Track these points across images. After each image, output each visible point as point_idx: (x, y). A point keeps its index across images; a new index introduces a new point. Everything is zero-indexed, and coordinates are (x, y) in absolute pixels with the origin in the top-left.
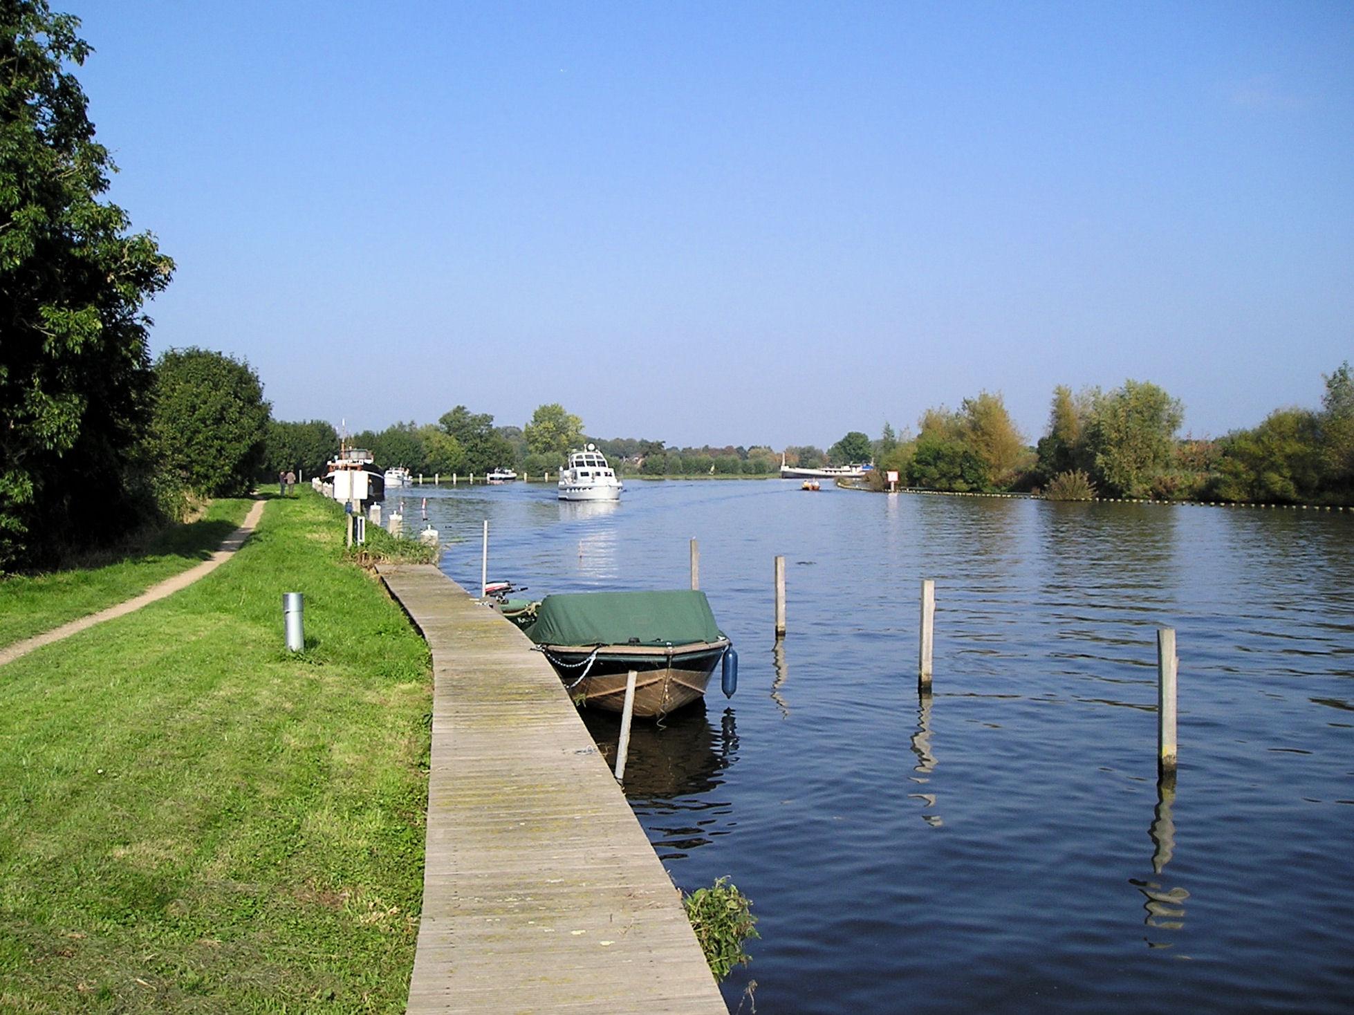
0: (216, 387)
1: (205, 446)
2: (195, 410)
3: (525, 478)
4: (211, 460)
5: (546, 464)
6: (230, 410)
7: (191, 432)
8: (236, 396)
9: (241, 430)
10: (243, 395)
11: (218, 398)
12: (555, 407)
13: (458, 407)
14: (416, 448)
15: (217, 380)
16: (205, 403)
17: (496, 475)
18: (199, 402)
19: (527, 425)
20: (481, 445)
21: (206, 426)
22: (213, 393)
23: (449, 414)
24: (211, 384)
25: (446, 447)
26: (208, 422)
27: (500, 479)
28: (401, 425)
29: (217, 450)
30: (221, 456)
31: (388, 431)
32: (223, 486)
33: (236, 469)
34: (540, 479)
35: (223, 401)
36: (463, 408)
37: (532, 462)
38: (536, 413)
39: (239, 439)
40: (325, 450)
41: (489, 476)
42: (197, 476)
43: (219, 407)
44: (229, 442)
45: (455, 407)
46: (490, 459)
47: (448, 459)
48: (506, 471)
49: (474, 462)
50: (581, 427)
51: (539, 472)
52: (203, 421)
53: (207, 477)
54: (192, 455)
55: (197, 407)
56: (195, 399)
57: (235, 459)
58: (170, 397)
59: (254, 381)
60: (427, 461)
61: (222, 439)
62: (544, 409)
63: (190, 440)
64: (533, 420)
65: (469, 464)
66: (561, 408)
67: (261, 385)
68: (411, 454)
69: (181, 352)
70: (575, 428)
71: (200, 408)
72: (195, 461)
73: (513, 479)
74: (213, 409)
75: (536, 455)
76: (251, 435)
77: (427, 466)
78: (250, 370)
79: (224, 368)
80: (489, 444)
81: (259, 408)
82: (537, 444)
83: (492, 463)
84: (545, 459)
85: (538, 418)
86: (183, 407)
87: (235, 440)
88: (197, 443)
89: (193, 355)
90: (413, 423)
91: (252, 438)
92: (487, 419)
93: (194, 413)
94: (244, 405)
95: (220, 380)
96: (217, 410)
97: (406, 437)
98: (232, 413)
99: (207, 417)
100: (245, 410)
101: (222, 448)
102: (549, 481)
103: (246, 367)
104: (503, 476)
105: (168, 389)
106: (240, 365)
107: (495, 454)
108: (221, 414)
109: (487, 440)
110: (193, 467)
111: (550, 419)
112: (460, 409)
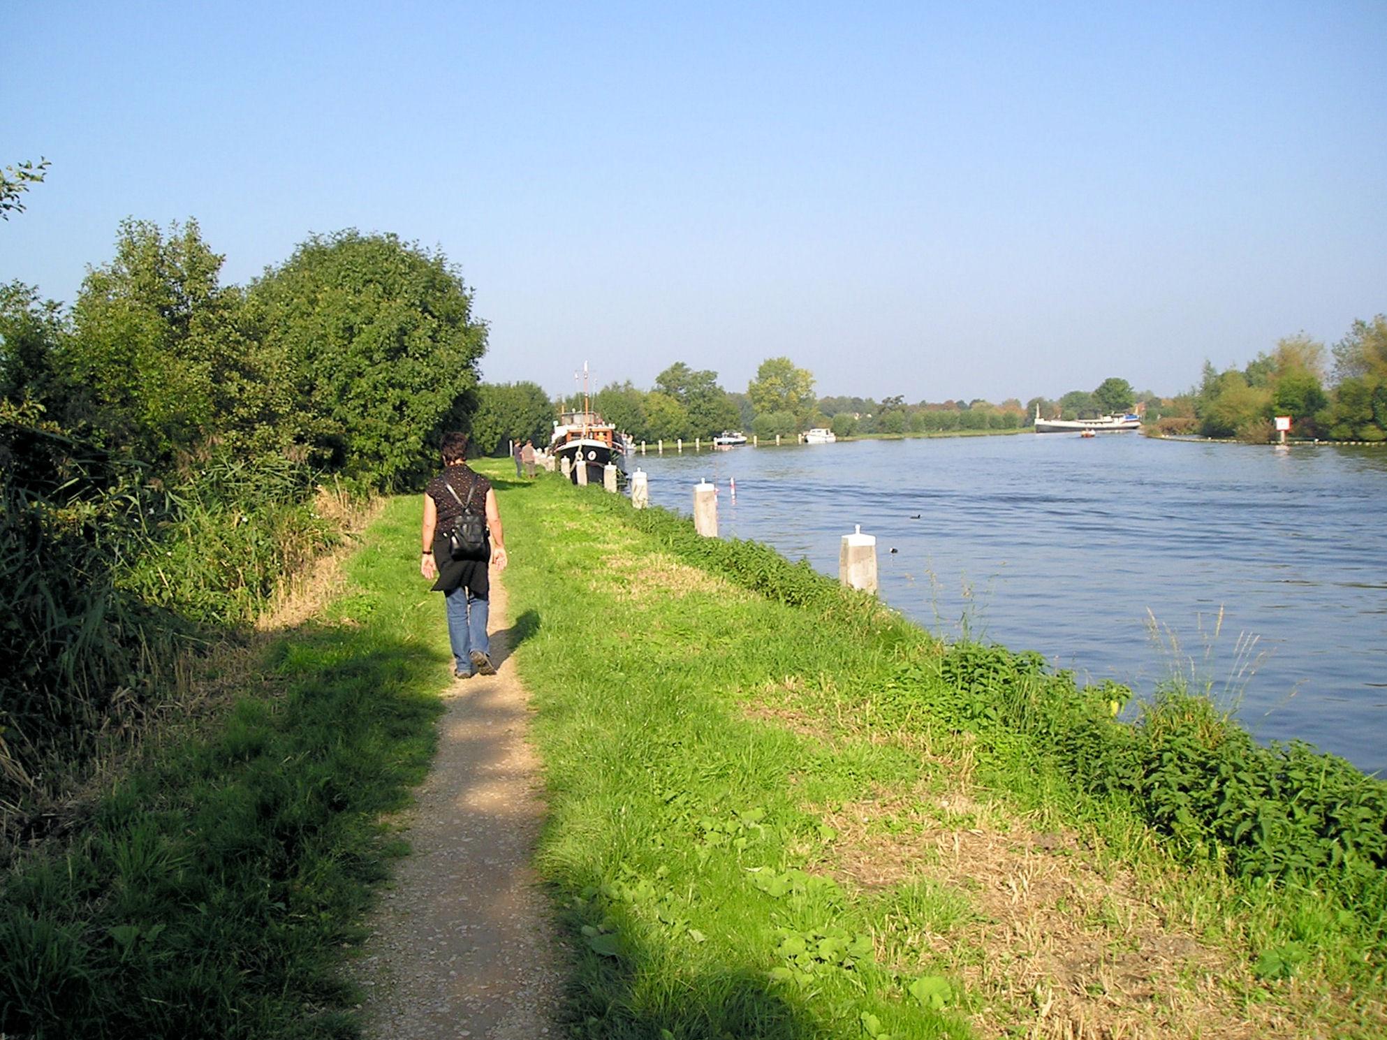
0: (388, 293)
1: (374, 400)
2: (352, 335)
3: (755, 442)
4: (383, 425)
5: (777, 425)
6: (415, 334)
7: (346, 376)
8: (425, 310)
9: (436, 369)
10: (439, 308)
11: (392, 314)
12: (781, 361)
13: (677, 364)
14: (634, 412)
15: (390, 281)
16: (370, 321)
17: (724, 440)
18: (359, 320)
19: (750, 382)
20: (705, 406)
21: (373, 364)
22: (384, 304)
23: (667, 372)
24: (380, 289)
25: (667, 409)
26: (376, 357)
27: (729, 443)
28: (616, 386)
29: (395, 408)
30: (402, 418)
31: (602, 392)
32: (408, 472)
33: (429, 441)
34: (771, 442)
35: (402, 318)
36: (683, 365)
37: (762, 423)
38: (761, 368)
39: (432, 384)
40: (535, 417)
41: (716, 440)
42: (361, 457)
43: (395, 327)
44: (416, 391)
45: (673, 364)
46: (715, 421)
47: (669, 422)
48: (735, 434)
49: (697, 426)
50: (812, 382)
51: (770, 434)
52: (367, 353)
53: (378, 456)
54: (350, 418)
55: (356, 331)
56: (352, 316)
57: (427, 422)
58: (309, 315)
59: (455, 287)
60: (647, 425)
61: (402, 387)
62: (769, 364)
63: (344, 390)
64: (757, 375)
65: (692, 427)
66: (788, 362)
67: (467, 293)
68: (630, 418)
69: (327, 241)
70: (804, 384)
71: (361, 330)
72: (354, 429)
73: (743, 442)
74: (385, 331)
75: (766, 416)
76: (455, 377)
77: (647, 432)
78: (447, 268)
79: (403, 261)
80: (714, 405)
81: (466, 331)
82: (763, 403)
83: (718, 426)
84: (776, 419)
85: (763, 373)
86: (331, 330)
87: (427, 388)
88: (357, 396)
89: (350, 244)
90: (629, 383)
91: (457, 383)
92: (709, 376)
93: (350, 342)
94: (440, 326)
95: (395, 282)
96: (391, 333)
97: (623, 399)
98: (419, 339)
99: (374, 346)
100: (443, 334)
101: (403, 403)
102: (782, 445)
103: (440, 262)
104: (733, 440)
105: (304, 300)
106: (431, 258)
107: (719, 415)
108: (399, 340)
109: (710, 400)
110: (351, 438)
111: (777, 374)
112: (678, 366)
